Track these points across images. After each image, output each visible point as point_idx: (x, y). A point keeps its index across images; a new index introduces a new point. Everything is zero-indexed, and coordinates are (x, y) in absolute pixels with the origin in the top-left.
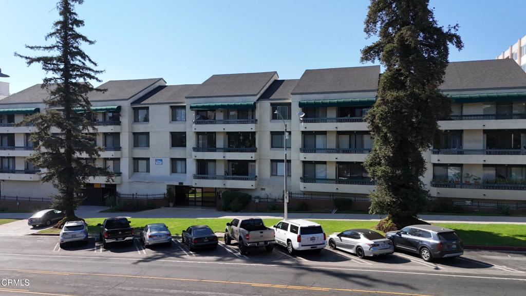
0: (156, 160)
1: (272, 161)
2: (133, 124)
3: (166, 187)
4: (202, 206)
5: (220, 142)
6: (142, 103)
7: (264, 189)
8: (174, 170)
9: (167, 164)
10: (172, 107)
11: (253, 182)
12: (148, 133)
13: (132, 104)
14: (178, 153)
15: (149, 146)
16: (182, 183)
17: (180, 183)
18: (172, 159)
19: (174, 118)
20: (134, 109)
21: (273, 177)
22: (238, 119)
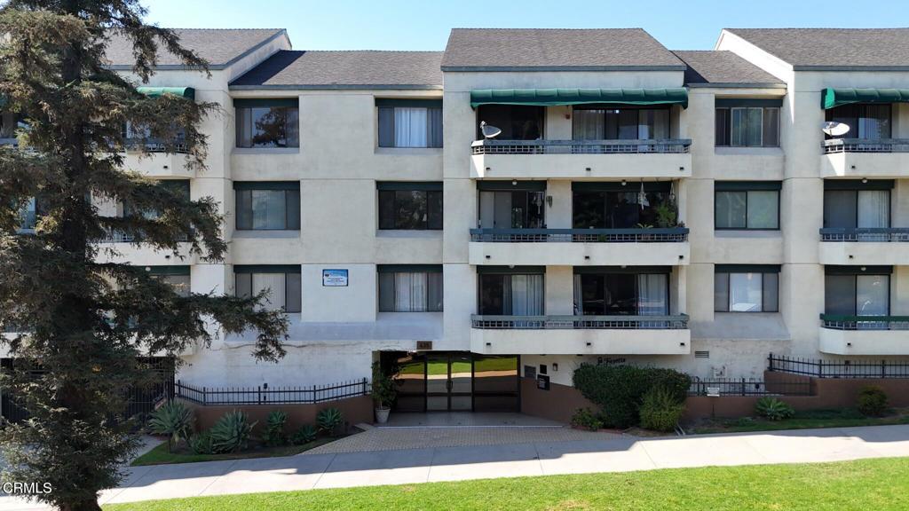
0: (325, 272)
1: (720, 269)
2: (232, 152)
3: (369, 360)
4: (474, 410)
5: (560, 212)
6: (267, 83)
7: (705, 354)
8: (386, 302)
9: (366, 285)
10: (379, 102)
11: (685, 335)
12: (297, 183)
13: (234, 84)
14: (408, 247)
15: (298, 227)
16: (428, 344)
17: (421, 345)
18: (381, 269)
19: (386, 139)
20: (239, 104)
21: (722, 317)
22: (605, 138)
